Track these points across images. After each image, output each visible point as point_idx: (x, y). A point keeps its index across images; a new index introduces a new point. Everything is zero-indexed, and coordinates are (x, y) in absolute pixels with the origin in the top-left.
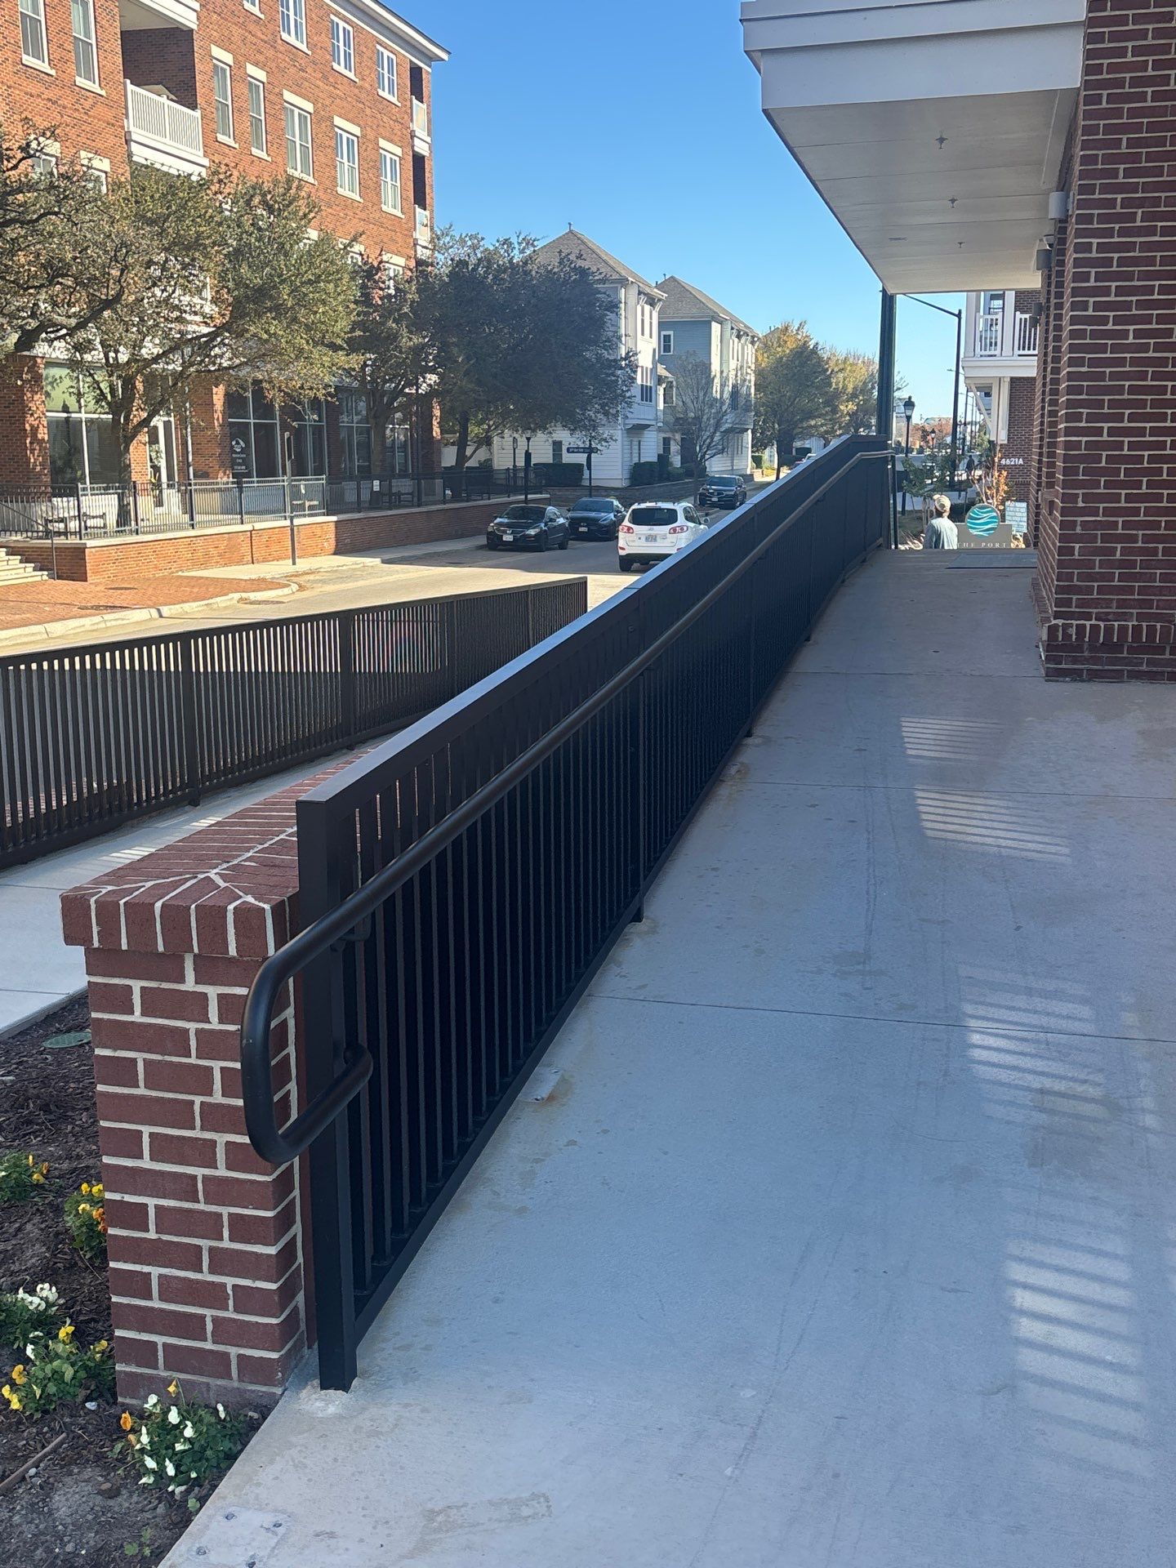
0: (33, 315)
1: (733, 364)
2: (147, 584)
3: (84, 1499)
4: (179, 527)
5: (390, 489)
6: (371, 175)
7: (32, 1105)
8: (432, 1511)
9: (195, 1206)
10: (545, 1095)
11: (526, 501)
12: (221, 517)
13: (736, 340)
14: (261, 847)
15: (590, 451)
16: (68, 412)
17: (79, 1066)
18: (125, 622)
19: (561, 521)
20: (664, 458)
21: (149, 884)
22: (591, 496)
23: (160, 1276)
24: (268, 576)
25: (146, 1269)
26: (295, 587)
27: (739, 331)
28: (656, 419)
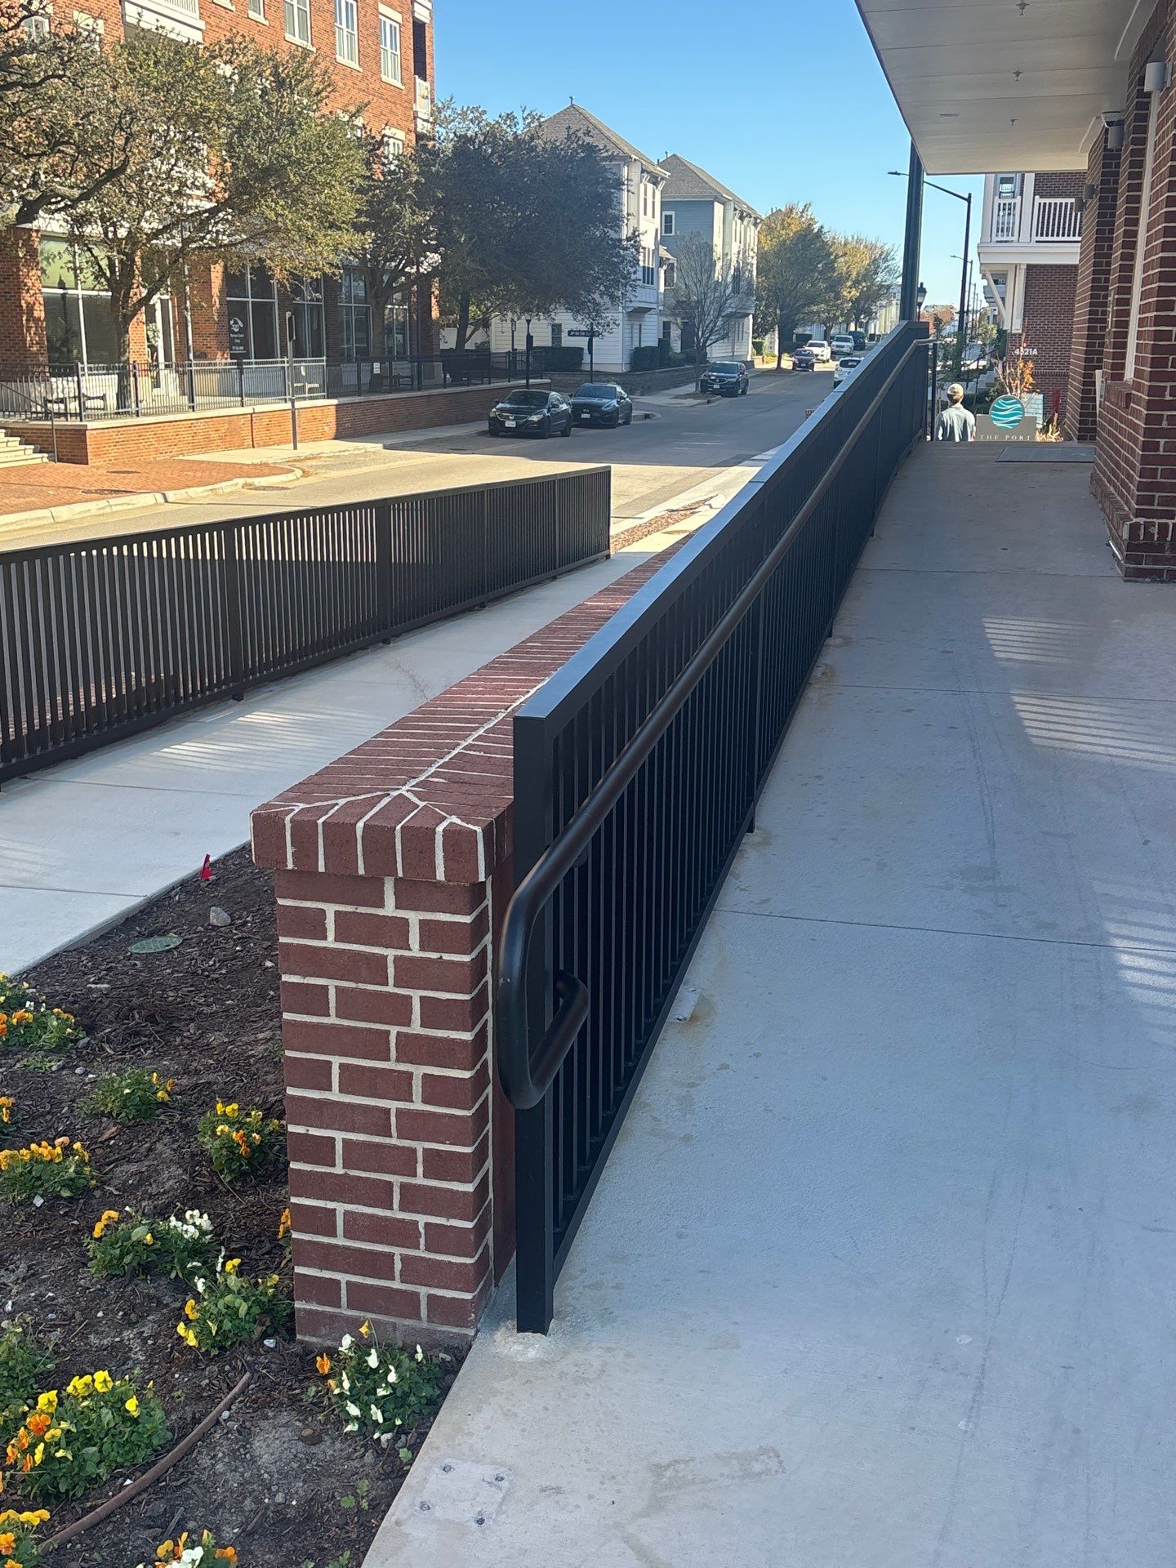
0: (34, 184)
1: (735, 247)
2: (149, 467)
3: (286, 1445)
4: (179, 409)
5: (391, 372)
6: (370, 43)
7: (137, 1016)
8: (659, 1466)
9: (387, 1141)
10: (687, 1015)
11: (527, 386)
12: (219, 399)
13: (739, 221)
14: (441, 762)
15: (591, 334)
16: (64, 288)
17: (173, 973)
18: (130, 507)
19: (564, 407)
20: (664, 342)
21: (342, 802)
22: (591, 382)
23: (346, 1213)
24: (270, 461)
25: (330, 1205)
26: (299, 473)
27: (742, 212)
28: (657, 303)
